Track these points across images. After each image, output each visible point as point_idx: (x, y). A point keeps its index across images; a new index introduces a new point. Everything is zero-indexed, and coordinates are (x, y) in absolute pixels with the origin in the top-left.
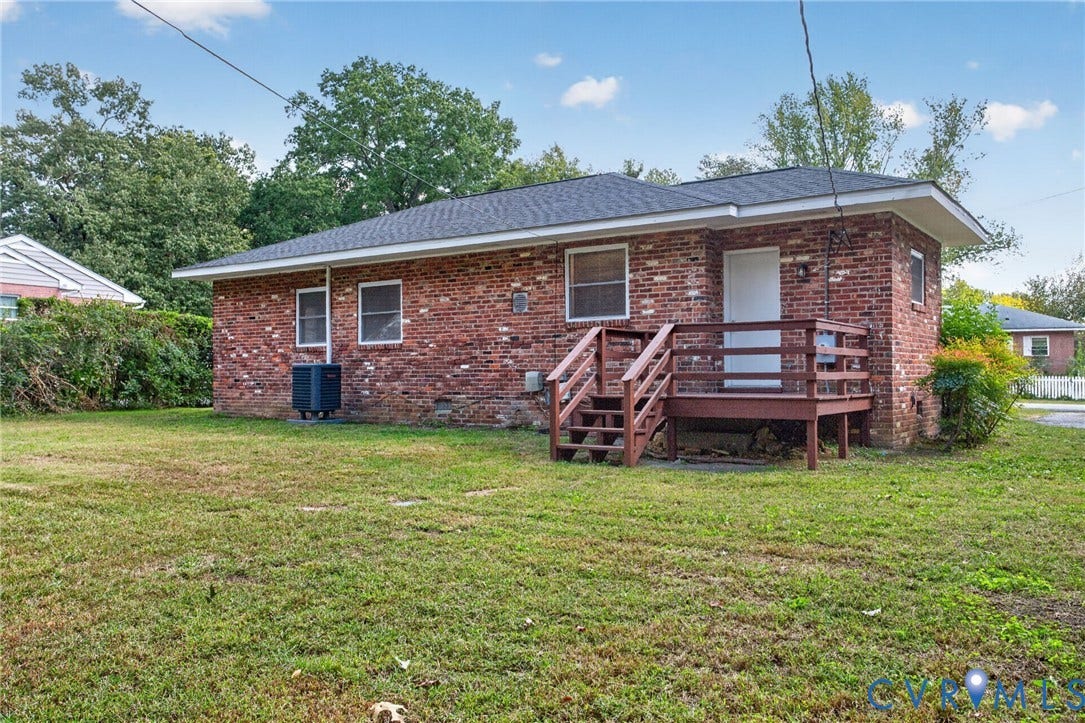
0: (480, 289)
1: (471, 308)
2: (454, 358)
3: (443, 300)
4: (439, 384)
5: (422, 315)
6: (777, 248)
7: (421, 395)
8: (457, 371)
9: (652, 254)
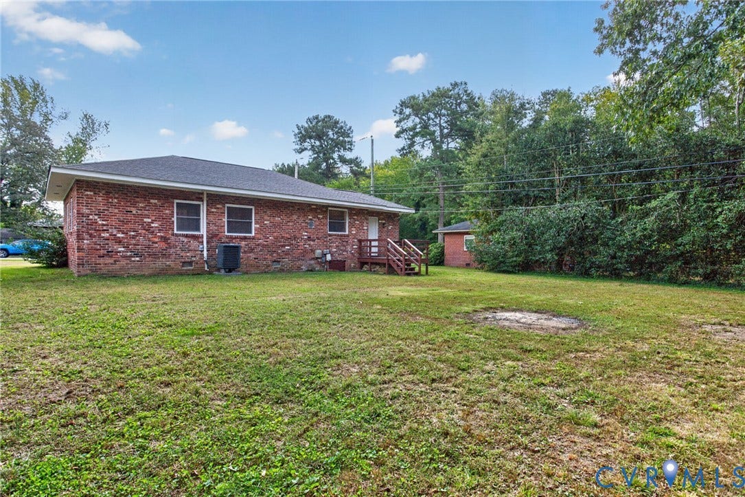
0: (295, 217)
1: (291, 224)
2: (282, 244)
3: (276, 219)
4: (275, 255)
5: (266, 224)
6: (377, 218)
7: (265, 259)
8: (283, 249)
9: (355, 214)
